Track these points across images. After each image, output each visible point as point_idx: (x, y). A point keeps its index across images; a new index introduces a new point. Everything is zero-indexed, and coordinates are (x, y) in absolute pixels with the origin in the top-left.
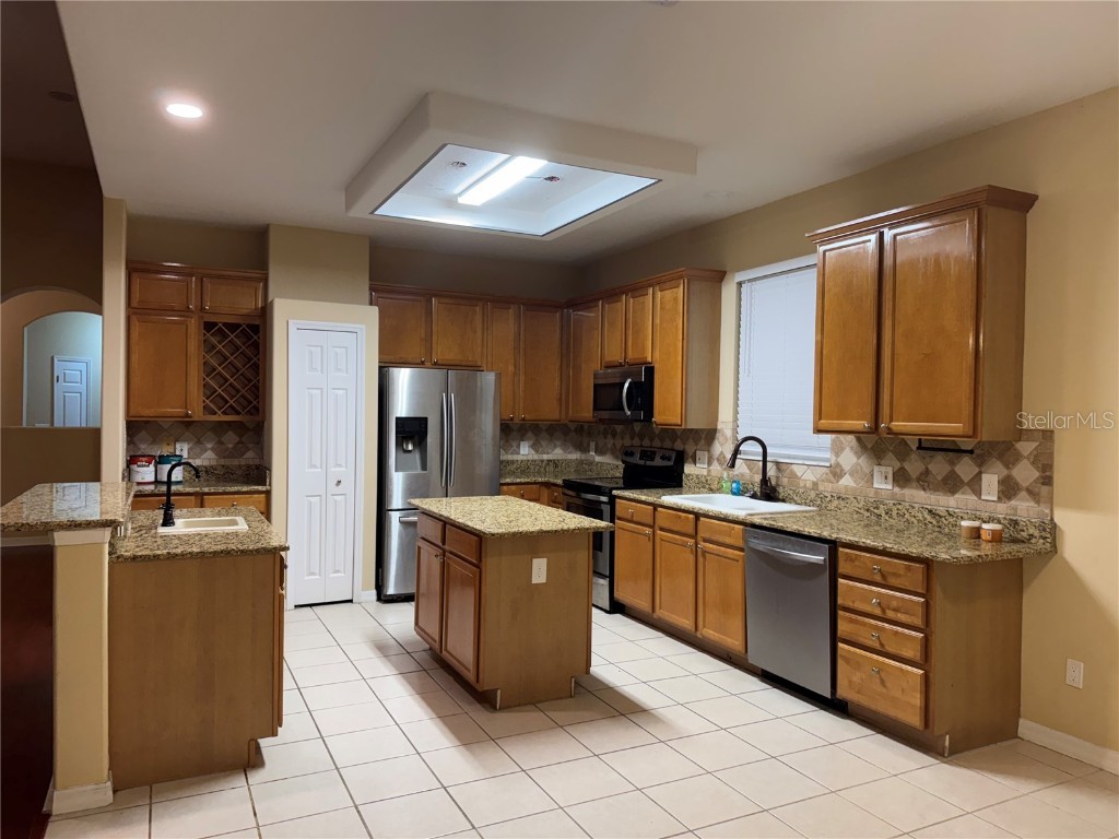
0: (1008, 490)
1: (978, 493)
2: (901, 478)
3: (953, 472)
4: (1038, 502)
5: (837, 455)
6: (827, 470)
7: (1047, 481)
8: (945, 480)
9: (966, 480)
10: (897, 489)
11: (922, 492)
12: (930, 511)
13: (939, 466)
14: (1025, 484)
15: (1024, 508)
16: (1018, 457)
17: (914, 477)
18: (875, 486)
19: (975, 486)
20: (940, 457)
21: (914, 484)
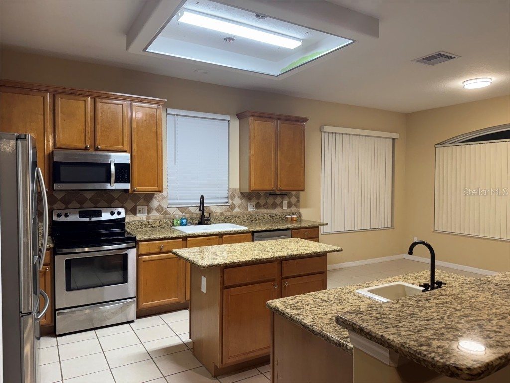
0: (290, 205)
1: (282, 208)
2: (258, 206)
3: (275, 202)
4: (297, 208)
5: (232, 200)
6: (228, 207)
7: (298, 201)
8: (273, 205)
9: (279, 204)
10: (257, 210)
11: (265, 210)
12: (270, 216)
13: (270, 201)
14: (294, 203)
15: (293, 209)
16: (292, 196)
17: (262, 205)
18: (249, 210)
19: (281, 205)
20: (271, 198)
21: (263, 208)
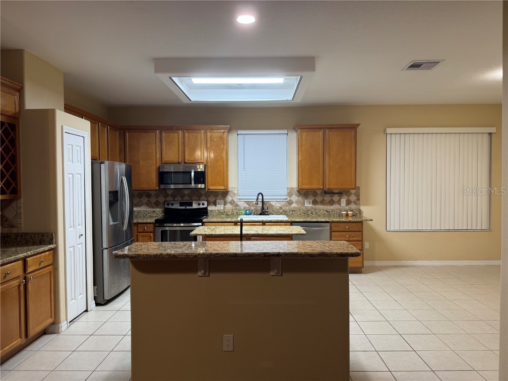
0: (348, 203)
1: (340, 204)
2: (315, 202)
3: (332, 199)
4: (356, 205)
5: (290, 197)
6: (286, 202)
7: (358, 199)
8: (329, 202)
9: (336, 201)
10: (313, 206)
11: (322, 206)
12: (326, 211)
13: (327, 198)
14: (353, 201)
15: (353, 206)
16: (351, 194)
17: (319, 202)
18: (306, 205)
19: (339, 202)
20: (328, 195)
21: (320, 204)
